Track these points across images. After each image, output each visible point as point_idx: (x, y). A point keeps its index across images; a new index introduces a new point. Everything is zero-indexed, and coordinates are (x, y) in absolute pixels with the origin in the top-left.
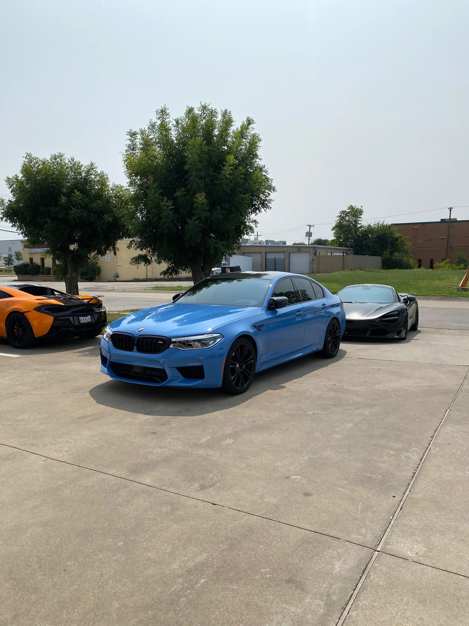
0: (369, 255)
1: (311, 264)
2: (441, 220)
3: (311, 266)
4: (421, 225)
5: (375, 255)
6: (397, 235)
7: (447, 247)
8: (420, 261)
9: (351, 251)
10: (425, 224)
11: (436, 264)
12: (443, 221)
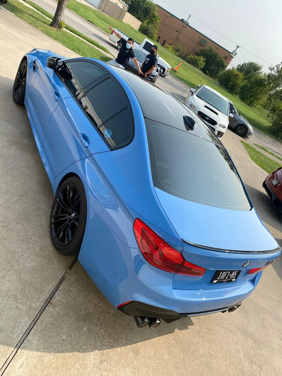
0: (136, 17)
1: (101, 2)
2: (182, 19)
3: (101, 4)
4: (170, 15)
5: (139, 20)
6: (156, 14)
7: (176, 38)
8: (159, 37)
9: (127, 7)
10: (173, 17)
11: (166, 45)
12: (182, 20)
